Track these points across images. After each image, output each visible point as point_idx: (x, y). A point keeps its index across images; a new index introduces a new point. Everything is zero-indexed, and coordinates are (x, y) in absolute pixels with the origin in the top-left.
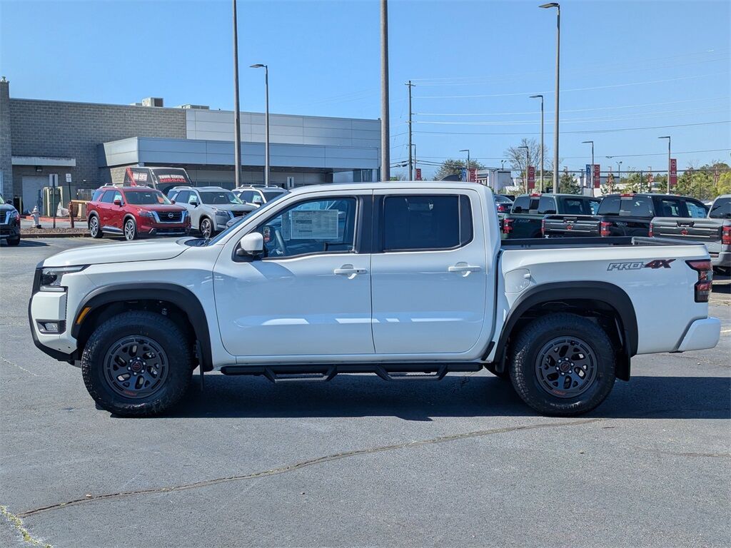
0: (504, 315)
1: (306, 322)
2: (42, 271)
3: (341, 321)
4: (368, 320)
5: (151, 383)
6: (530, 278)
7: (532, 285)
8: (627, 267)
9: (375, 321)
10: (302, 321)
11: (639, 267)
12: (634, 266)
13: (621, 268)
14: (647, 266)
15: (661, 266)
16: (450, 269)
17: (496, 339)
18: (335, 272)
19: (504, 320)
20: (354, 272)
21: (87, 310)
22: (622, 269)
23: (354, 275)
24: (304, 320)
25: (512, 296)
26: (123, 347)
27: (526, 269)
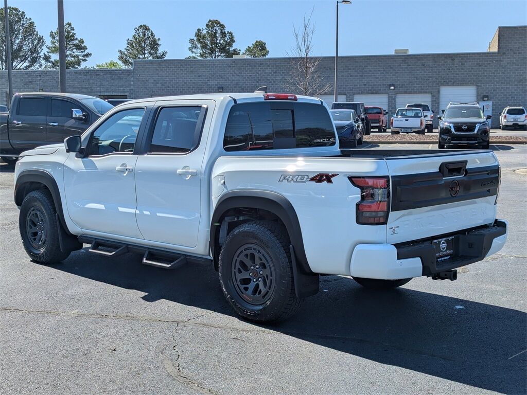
3: (121, 209)
4: (133, 211)
6: (224, 185)
8: (295, 179)
9: (138, 212)
11: (305, 180)
12: (301, 179)
13: (290, 180)
14: (312, 179)
15: (324, 180)
16: (179, 171)
22: (290, 182)
25: (215, 200)
27: (223, 176)
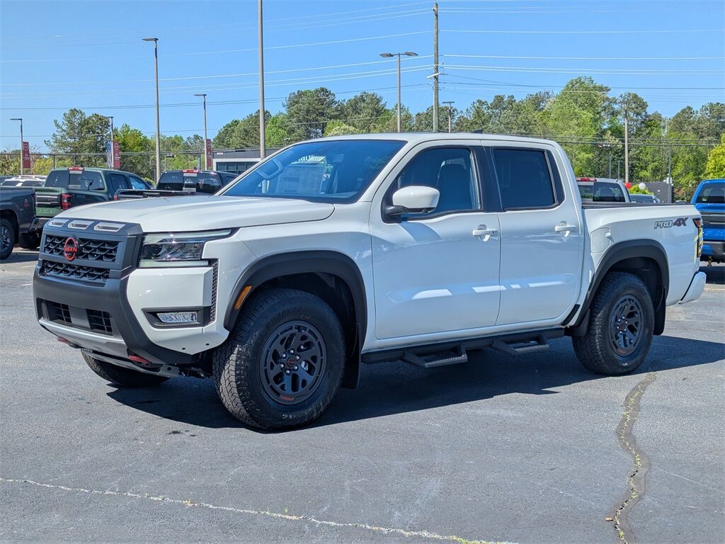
0: (590, 275)
1: (449, 293)
2: (143, 239)
3: (478, 289)
5: (308, 383)
6: (610, 238)
7: (611, 244)
8: (664, 225)
9: (502, 288)
10: (445, 292)
11: (671, 225)
12: (668, 224)
13: (661, 226)
15: (682, 224)
16: (556, 228)
17: (581, 303)
18: (474, 234)
19: (590, 281)
20: (487, 233)
21: (248, 289)
23: (487, 237)
24: (446, 290)
25: (597, 255)
26: (281, 337)
27: (606, 228)
